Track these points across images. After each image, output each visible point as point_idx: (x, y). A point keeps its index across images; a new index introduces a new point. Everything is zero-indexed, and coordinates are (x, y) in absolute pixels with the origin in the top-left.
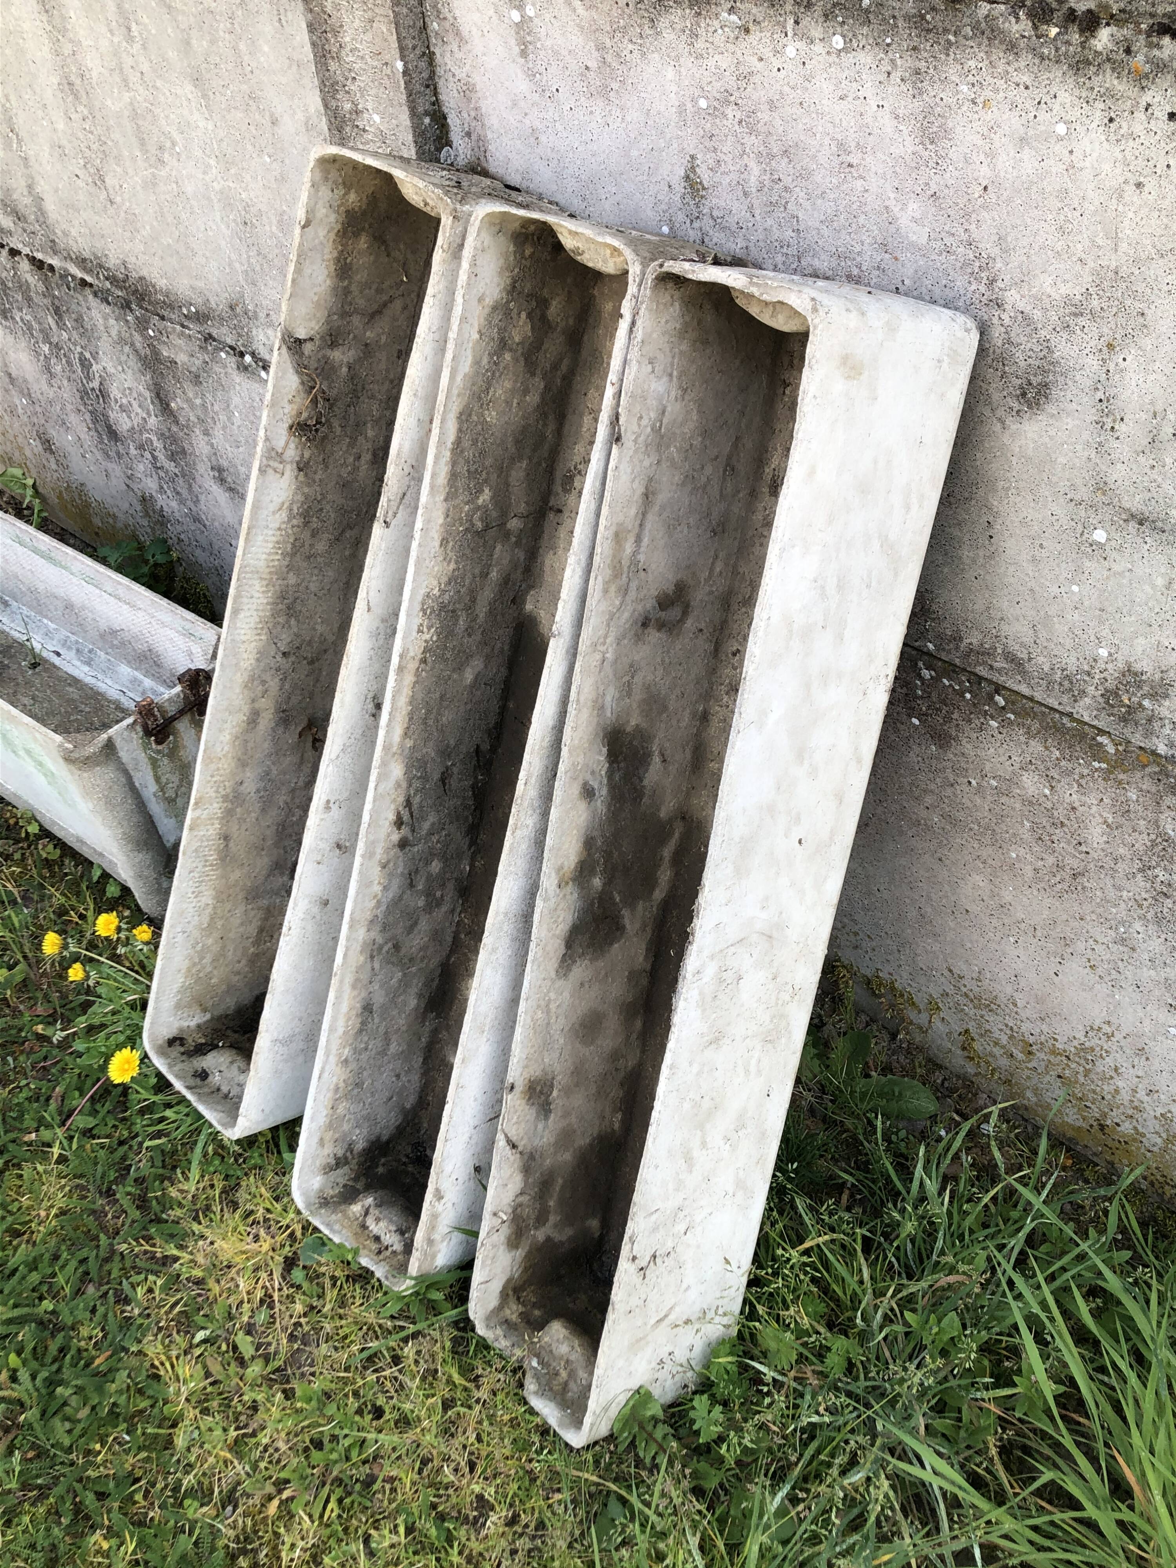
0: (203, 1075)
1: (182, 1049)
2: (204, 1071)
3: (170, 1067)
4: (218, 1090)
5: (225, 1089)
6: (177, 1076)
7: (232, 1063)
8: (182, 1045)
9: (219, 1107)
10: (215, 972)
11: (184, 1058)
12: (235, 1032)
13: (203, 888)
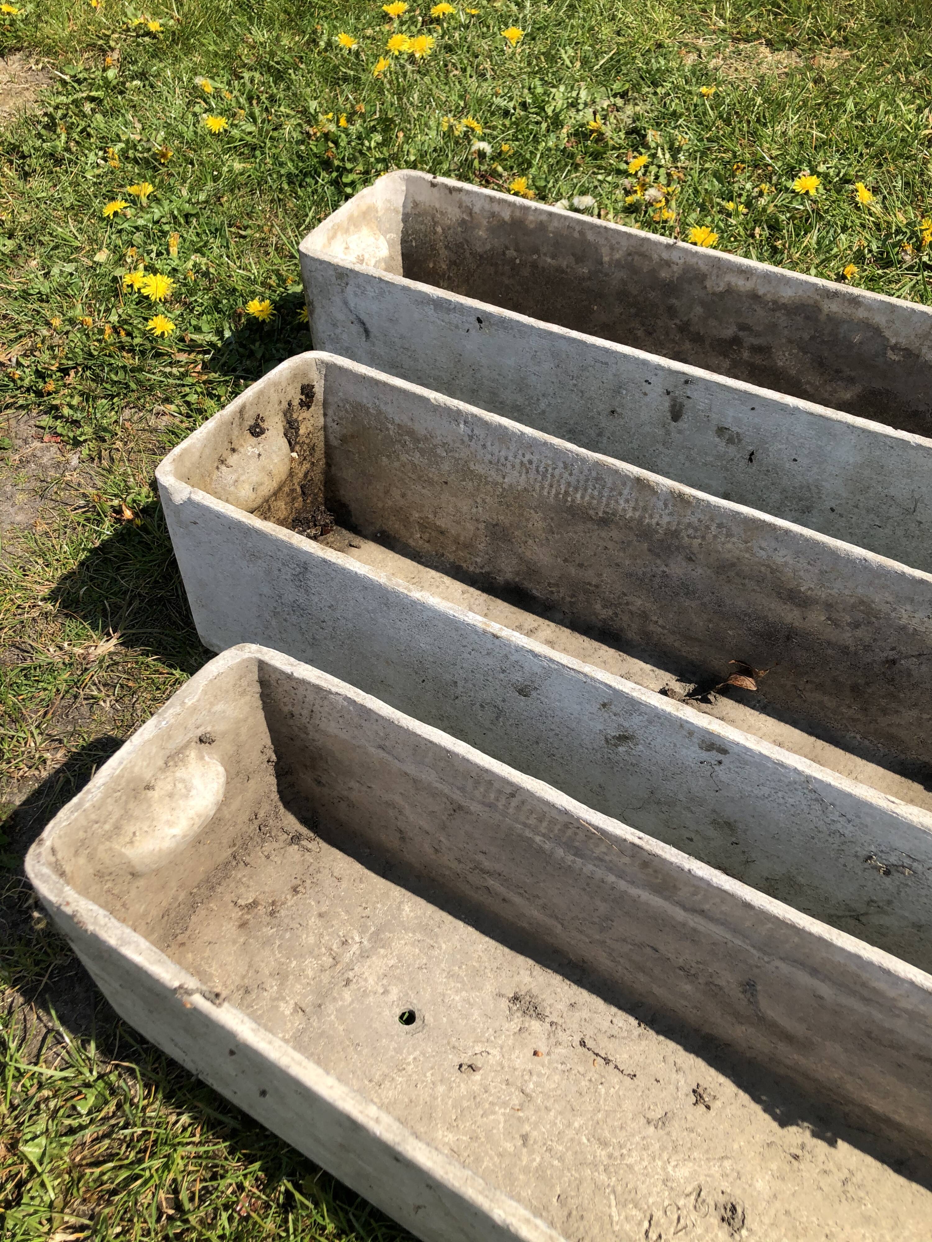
0: (257, 430)
1: (296, 402)
2: (262, 432)
3: (275, 384)
4: (234, 450)
5: (233, 459)
6: (261, 393)
7: (270, 474)
8: (302, 404)
9: (207, 451)
10: (397, 464)
11: (285, 405)
12: (306, 475)
13: (532, 475)
